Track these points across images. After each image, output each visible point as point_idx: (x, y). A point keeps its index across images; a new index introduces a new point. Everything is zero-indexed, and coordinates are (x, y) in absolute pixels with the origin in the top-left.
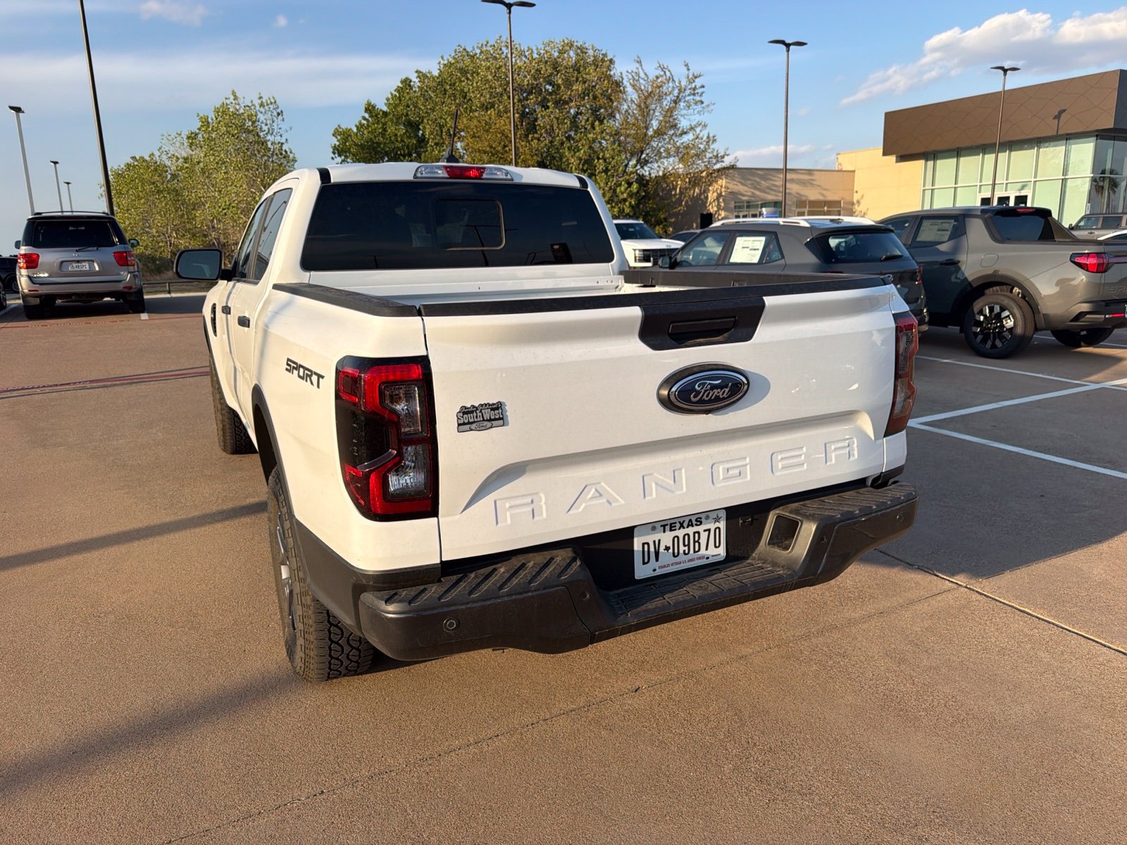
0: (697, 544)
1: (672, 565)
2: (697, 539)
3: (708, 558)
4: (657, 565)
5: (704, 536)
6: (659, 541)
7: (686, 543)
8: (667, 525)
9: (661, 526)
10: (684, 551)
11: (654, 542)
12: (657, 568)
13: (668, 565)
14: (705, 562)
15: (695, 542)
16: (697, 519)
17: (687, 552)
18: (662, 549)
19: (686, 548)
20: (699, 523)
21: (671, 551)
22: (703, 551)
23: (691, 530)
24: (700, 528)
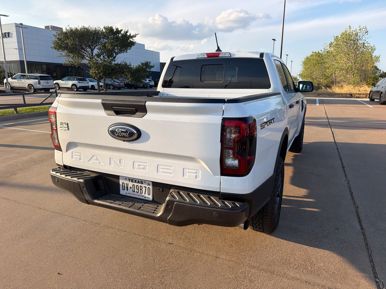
0: (141, 191)
1: (132, 194)
2: (141, 189)
3: (145, 197)
4: (127, 192)
5: (144, 189)
6: (128, 184)
7: (137, 189)
8: (130, 179)
9: (128, 179)
10: (137, 191)
11: (126, 184)
12: (127, 193)
13: (131, 194)
14: (144, 198)
15: (140, 190)
16: (141, 182)
17: (138, 192)
18: (129, 187)
19: (137, 190)
20: (142, 183)
21: (132, 189)
22: (143, 194)
23: (139, 185)
24: (143, 185)
